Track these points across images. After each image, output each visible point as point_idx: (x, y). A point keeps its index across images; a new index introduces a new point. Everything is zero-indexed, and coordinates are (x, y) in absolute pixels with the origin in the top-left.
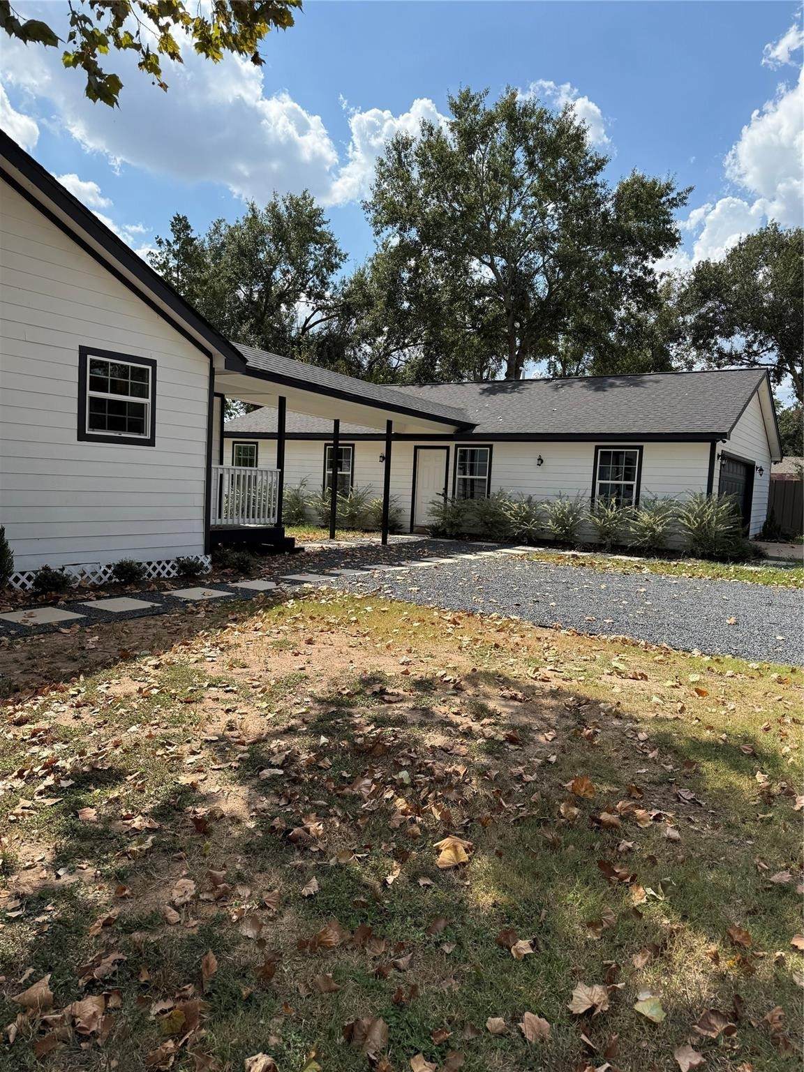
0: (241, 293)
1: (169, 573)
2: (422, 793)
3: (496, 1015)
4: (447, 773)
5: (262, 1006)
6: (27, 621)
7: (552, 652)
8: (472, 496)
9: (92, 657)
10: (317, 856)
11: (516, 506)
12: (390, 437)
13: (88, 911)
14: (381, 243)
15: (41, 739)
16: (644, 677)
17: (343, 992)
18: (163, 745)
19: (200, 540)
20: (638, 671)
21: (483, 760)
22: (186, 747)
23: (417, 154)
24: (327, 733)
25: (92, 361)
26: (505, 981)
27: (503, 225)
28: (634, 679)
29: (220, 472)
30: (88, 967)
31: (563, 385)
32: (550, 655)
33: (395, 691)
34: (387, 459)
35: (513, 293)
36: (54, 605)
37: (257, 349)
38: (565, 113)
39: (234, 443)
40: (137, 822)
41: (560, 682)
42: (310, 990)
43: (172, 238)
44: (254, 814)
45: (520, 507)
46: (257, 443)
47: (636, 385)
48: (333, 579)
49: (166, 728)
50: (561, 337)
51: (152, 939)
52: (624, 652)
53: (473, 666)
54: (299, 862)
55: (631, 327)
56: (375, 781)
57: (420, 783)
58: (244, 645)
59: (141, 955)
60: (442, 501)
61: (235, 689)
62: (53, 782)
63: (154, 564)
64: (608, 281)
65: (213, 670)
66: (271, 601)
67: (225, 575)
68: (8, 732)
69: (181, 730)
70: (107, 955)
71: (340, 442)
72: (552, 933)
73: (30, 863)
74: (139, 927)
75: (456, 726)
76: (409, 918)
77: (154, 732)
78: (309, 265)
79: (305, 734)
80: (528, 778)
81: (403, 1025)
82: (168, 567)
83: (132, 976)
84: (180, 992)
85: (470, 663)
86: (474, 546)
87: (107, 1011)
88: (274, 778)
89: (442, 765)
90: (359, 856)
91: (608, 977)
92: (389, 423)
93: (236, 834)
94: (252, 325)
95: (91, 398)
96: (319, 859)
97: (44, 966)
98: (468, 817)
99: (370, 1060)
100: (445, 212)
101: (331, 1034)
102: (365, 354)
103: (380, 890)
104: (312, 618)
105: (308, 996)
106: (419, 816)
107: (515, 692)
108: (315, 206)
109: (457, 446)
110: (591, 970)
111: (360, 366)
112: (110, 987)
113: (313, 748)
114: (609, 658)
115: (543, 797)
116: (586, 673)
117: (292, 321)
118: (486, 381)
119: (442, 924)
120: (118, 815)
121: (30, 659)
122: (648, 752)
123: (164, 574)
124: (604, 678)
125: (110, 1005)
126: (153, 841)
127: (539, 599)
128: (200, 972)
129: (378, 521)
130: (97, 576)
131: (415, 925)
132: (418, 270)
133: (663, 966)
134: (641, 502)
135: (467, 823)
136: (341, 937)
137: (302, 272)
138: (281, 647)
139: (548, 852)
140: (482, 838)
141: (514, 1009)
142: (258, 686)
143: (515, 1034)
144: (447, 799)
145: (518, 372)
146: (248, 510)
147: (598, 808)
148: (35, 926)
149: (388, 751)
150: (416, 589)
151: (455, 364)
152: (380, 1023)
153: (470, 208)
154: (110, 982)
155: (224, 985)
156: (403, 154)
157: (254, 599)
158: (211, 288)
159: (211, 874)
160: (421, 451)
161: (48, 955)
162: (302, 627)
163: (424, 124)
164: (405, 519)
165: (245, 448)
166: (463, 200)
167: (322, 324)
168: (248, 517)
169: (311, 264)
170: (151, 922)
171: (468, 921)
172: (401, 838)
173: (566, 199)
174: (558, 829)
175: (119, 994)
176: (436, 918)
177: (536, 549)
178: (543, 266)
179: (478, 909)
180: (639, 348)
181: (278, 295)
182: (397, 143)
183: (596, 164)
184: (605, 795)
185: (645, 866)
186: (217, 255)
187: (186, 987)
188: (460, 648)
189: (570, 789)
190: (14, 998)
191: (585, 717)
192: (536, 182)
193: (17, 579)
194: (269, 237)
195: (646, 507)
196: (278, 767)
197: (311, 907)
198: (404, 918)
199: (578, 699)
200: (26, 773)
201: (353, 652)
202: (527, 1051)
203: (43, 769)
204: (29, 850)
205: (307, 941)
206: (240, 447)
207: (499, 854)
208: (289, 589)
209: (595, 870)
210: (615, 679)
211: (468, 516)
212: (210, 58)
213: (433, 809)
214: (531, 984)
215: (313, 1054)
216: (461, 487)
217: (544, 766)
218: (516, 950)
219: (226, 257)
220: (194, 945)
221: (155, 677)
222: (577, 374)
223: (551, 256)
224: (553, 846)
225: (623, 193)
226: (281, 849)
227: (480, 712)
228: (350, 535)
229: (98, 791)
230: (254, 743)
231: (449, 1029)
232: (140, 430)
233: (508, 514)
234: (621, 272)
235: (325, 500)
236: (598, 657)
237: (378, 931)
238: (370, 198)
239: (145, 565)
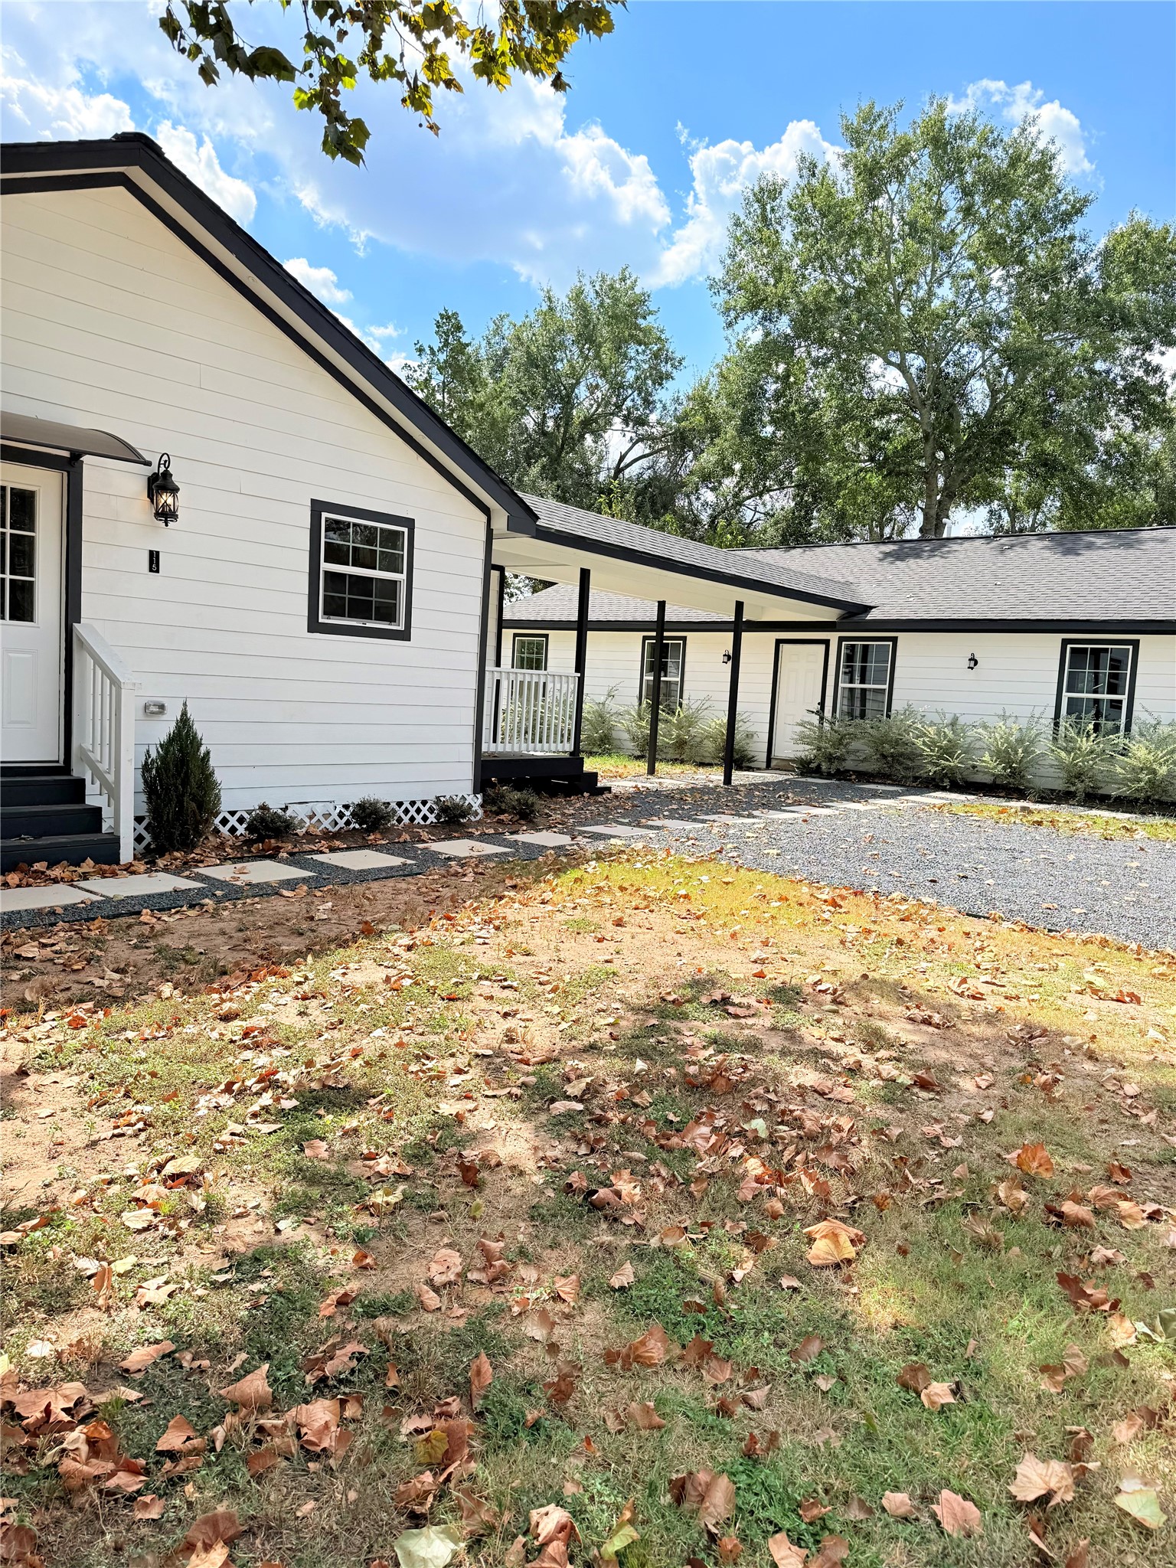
0: (530, 422)
1: (425, 818)
2: (786, 1153)
3: (897, 1488)
4: (823, 1127)
5: (554, 1439)
6: (238, 879)
7: (987, 955)
8: (863, 715)
9: (323, 930)
10: (632, 1231)
11: (932, 730)
12: (739, 626)
13: (319, 1283)
14: (734, 341)
15: (254, 1041)
16: (1135, 999)
17: (669, 1431)
18: (417, 1057)
19: (467, 772)
20: (1126, 989)
21: (882, 1112)
22: (449, 1063)
23: (790, 206)
24: (645, 1055)
25: (327, 520)
26: (911, 1441)
27: (921, 306)
28: (1118, 1000)
29: (497, 677)
30: (317, 1359)
31: (1012, 546)
32: (983, 958)
33: (745, 1001)
34: (734, 658)
35: (935, 407)
36: (273, 857)
37: (552, 502)
38: (1024, 130)
39: (515, 635)
40: (382, 1164)
41: (1001, 1002)
42: (622, 1423)
43: (436, 344)
44: (542, 1163)
45: (938, 733)
46: (546, 636)
47: (1129, 546)
48: (652, 833)
49: (422, 1034)
50: (1009, 472)
51: (403, 1328)
52: (1103, 960)
53: (864, 970)
54: (607, 1238)
55: (1122, 455)
56: (715, 1130)
57: (783, 1138)
58: (526, 923)
59: (388, 1349)
60: (816, 722)
61: (515, 984)
62: (270, 1102)
63: (407, 805)
64: (1086, 386)
65: (487, 958)
66: (565, 861)
67: (501, 822)
68: (212, 1030)
69: (442, 1037)
70: (341, 1345)
71: (666, 634)
72: (985, 1376)
73: (241, 1210)
74: (385, 1310)
75: (836, 1059)
76: (766, 1334)
77: (405, 1039)
78: (628, 376)
79: (614, 1054)
80: (948, 1142)
81: (758, 1488)
82: (425, 810)
83: (376, 1377)
84: (441, 1406)
85: (859, 967)
86: (863, 790)
87: (343, 1422)
88: (570, 1115)
89: (817, 1115)
90: (694, 1237)
91: (1074, 1450)
92: (739, 606)
93: (518, 1191)
94: (543, 467)
95: (326, 573)
96: (634, 1237)
97: (260, 1352)
98: (856, 1193)
99: (709, 1532)
100: (832, 290)
101: (652, 1489)
102: (705, 504)
103: (723, 1289)
104: (622, 889)
105: (620, 1432)
106: (782, 1186)
107: (928, 1013)
108: (638, 290)
109: (841, 640)
110: (1046, 1438)
111: (697, 522)
112: (347, 1390)
113: (625, 1076)
114: (1079, 969)
115: (971, 1172)
116: (1041, 990)
117: (601, 459)
118: (889, 541)
119: (815, 1347)
120: (357, 1153)
121: (241, 930)
122: (1140, 1113)
123: (419, 819)
124: (1071, 997)
125: (348, 1414)
126: (404, 1192)
127: (968, 874)
128: (469, 1381)
129: (718, 750)
130: (331, 819)
131: (776, 1343)
132: (788, 377)
133: (1163, 1443)
134: (1134, 728)
135: (854, 1202)
136: (667, 1351)
137: (617, 387)
138: (578, 929)
139: (980, 1254)
140: (878, 1226)
141: (924, 1484)
142: (548, 983)
143: (926, 1520)
144: (824, 1165)
145: (939, 526)
146: (534, 731)
147: (1058, 1195)
148: (248, 1296)
149: (734, 1088)
150: (775, 852)
151: (841, 517)
152: (724, 1481)
153: (871, 281)
154: (346, 1382)
155: (501, 1403)
156: (768, 207)
157: (541, 859)
158: (488, 414)
159: (483, 1245)
160: (784, 647)
161: (265, 1337)
162: (608, 901)
163: (803, 159)
164: (759, 749)
165: (530, 643)
166: (861, 271)
167: (644, 462)
168: (533, 741)
169: (630, 376)
170: (401, 1305)
171: (855, 1347)
172: (754, 1216)
173: (1021, 260)
174: (995, 1222)
175: (359, 1400)
176: (808, 1337)
177: (962, 797)
178: (983, 365)
179: (869, 1329)
180: (1134, 489)
181: (582, 423)
182: (762, 190)
183: (1073, 207)
184: (1070, 1175)
185: (1134, 1288)
186: (498, 367)
187: (449, 1400)
188: (842, 942)
189: (1014, 1163)
190: (222, 1392)
191: (1039, 1056)
192: (975, 237)
193: (224, 822)
194: (571, 336)
195: (1142, 735)
196: (575, 1098)
197: (624, 1304)
198: (758, 1333)
199: (1028, 1027)
200: (235, 1087)
201: (681, 941)
202: (945, 1548)
203: (258, 1082)
204: (240, 1192)
205: (618, 1354)
206: (523, 642)
207: (903, 1251)
208: (590, 847)
209: (1053, 1287)
210: (1088, 999)
211: (855, 745)
212: (493, 84)
213: (803, 1177)
214: (952, 1449)
215: (628, 1515)
216: (846, 702)
217: (973, 1126)
218: (928, 1396)
219: (510, 369)
220: (459, 1342)
221: (407, 962)
222: (1033, 528)
223: (996, 351)
224: (987, 1246)
225: (1115, 249)
226: (581, 1217)
227: (873, 1040)
228: (678, 769)
229: (331, 1117)
230: (542, 1063)
231: (826, 1502)
232: (391, 617)
233: (919, 742)
234: (1108, 372)
235: (641, 719)
236: (1061, 965)
237: (721, 1347)
238: (719, 274)
239: (393, 805)
